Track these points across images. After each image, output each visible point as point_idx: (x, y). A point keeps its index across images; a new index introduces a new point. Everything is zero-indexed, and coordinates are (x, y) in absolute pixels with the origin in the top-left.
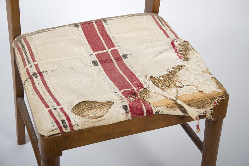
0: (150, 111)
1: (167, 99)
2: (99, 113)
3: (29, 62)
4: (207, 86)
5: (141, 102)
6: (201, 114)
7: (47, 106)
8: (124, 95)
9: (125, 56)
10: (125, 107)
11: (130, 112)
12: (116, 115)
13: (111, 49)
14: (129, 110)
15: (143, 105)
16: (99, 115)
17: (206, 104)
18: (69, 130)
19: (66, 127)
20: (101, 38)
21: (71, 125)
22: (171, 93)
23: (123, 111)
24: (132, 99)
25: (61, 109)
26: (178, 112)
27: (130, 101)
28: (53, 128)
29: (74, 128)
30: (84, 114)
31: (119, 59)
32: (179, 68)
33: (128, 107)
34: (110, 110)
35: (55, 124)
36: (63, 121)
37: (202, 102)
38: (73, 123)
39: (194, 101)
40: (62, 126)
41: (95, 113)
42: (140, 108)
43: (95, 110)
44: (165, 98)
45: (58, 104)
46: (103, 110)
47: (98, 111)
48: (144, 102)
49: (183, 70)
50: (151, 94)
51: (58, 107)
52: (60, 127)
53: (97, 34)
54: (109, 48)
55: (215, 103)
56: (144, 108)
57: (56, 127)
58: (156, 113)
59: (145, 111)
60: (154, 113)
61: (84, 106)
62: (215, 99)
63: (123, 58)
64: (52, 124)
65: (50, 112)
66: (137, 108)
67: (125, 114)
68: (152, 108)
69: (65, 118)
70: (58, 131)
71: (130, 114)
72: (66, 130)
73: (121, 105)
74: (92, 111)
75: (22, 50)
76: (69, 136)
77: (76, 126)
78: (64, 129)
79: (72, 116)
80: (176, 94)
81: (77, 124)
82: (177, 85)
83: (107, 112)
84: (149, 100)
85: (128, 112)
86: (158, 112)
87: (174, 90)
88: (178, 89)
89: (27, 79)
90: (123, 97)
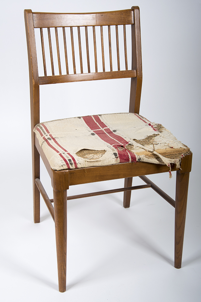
0: (134, 158)
1: (146, 151)
2: (96, 156)
3: (45, 134)
4: (176, 144)
5: (127, 151)
6: (172, 162)
7: (58, 152)
8: (114, 147)
9: (115, 131)
10: (115, 154)
11: (119, 158)
12: (108, 159)
13: (105, 128)
14: (118, 156)
15: (129, 154)
16: (96, 158)
17: (175, 157)
18: (74, 167)
19: (71, 164)
20: (97, 123)
21: (75, 163)
22: (149, 148)
23: (114, 157)
24: (121, 149)
25: (69, 154)
26: (155, 161)
27: (119, 151)
28: (62, 164)
29: (78, 166)
30: (85, 156)
31: (110, 132)
32: (155, 135)
33: (118, 154)
34: (104, 155)
35: (64, 161)
36: (70, 160)
37: (172, 156)
38: (77, 162)
39: (167, 155)
40: (69, 163)
41: (93, 156)
42: (126, 155)
43: (93, 154)
44: (144, 150)
45: (66, 151)
46: (99, 155)
47: (95, 155)
48: (129, 151)
49: (158, 137)
50: (134, 147)
51: (66, 153)
52: (67, 164)
53: (94, 122)
54: (103, 128)
55: (182, 156)
56: (129, 155)
57: (65, 163)
58: (138, 160)
59: (130, 157)
60: (137, 160)
61: (85, 152)
62: (182, 153)
63: (113, 132)
64: (62, 161)
65: (60, 155)
66: (124, 155)
67: (115, 159)
68: (135, 156)
69: (71, 158)
70: (66, 167)
71: (119, 159)
72: (72, 166)
73: (113, 152)
74: (91, 155)
75: (40, 130)
76: (74, 173)
77: (79, 164)
78: (70, 165)
79: (76, 157)
80: (153, 148)
81: (80, 163)
82: (153, 143)
83: (101, 156)
84: (132, 151)
85: (117, 158)
86: (140, 159)
87: (151, 146)
88: (154, 145)
89: (44, 142)
90: (114, 148)
